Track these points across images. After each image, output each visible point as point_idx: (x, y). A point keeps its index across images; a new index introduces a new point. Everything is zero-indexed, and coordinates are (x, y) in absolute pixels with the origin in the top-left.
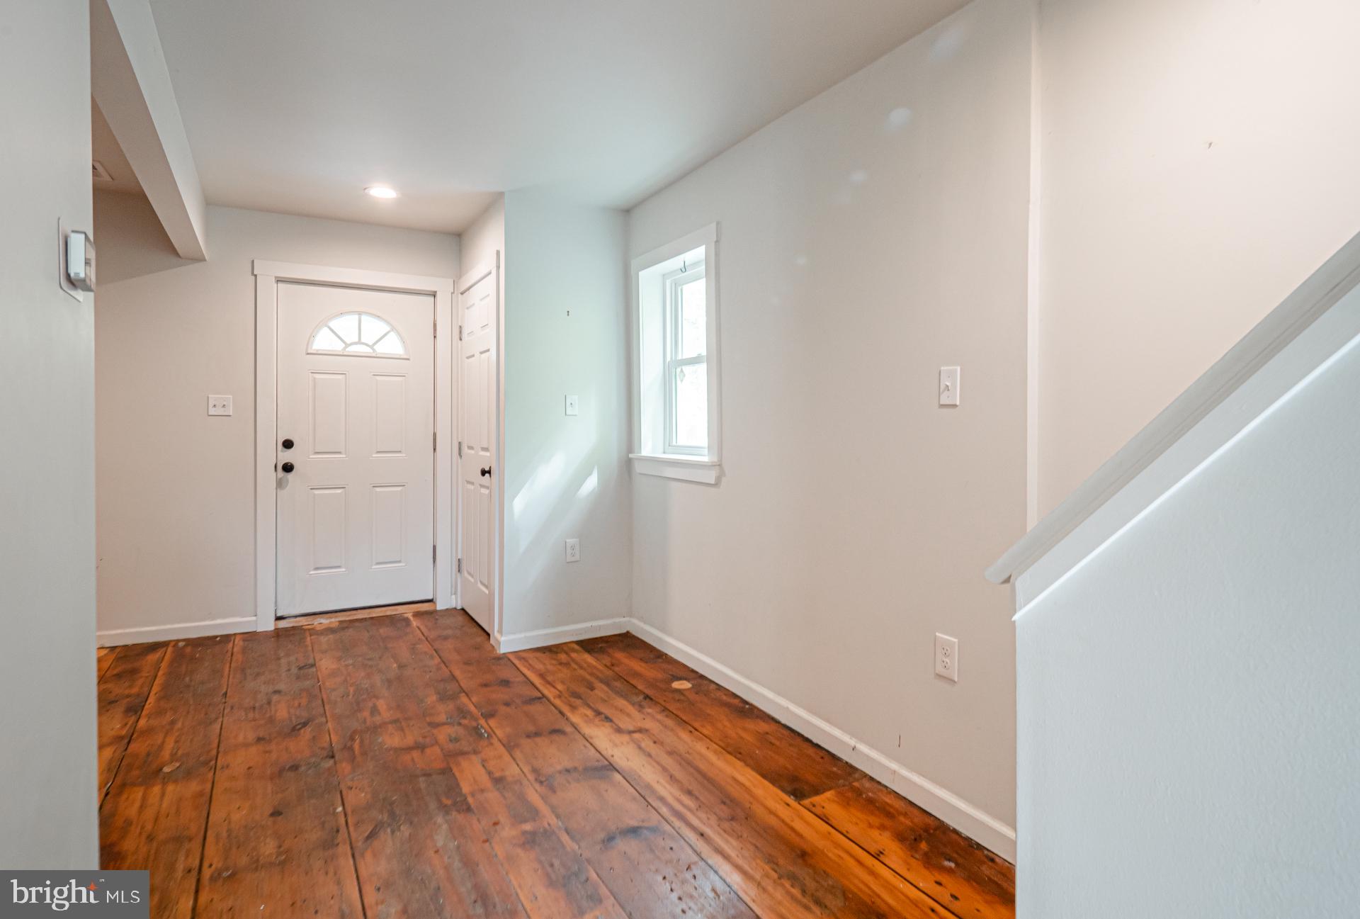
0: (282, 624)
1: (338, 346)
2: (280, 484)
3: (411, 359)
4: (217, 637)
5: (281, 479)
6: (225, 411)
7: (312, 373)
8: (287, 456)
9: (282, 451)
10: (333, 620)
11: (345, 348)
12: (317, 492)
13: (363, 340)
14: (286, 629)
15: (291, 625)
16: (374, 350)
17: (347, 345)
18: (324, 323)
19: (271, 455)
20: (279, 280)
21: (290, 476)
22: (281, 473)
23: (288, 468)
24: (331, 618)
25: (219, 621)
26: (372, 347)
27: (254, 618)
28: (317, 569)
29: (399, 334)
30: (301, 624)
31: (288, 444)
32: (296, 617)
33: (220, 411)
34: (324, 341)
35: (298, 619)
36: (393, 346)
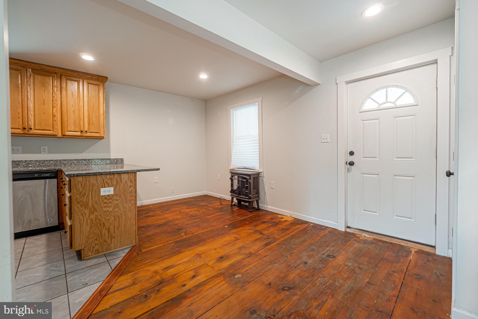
0: (348, 230)
1: (375, 106)
2: (348, 170)
3: (419, 105)
4: (323, 226)
5: (348, 168)
6: (327, 140)
7: (362, 121)
8: (351, 159)
9: (349, 156)
10: (371, 236)
11: (378, 107)
12: (364, 175)
13: (389, 100)
14: (349, 233)
15: (352, 232)
16: (395, 104)
17: (380, 105)
18: (368, 97)
19: (344, 158)
20: (348, 82)
21: (353, 167)
22: (348, 166)
23: (352, 164)
24: (370, 235)
25: (325, 221)
26: (394, 103)
27: (337, 224)
28: (365, 210)
29: (411, 93)
30: (356, 233)
31: (352, 153)
32: (355, 229)
33: (325, 141)
34: (369, 105)
35: (356, 230)
36: (408, 99)
